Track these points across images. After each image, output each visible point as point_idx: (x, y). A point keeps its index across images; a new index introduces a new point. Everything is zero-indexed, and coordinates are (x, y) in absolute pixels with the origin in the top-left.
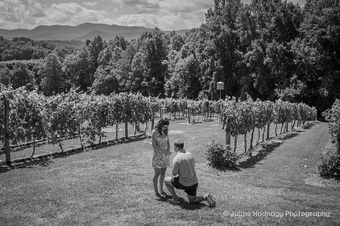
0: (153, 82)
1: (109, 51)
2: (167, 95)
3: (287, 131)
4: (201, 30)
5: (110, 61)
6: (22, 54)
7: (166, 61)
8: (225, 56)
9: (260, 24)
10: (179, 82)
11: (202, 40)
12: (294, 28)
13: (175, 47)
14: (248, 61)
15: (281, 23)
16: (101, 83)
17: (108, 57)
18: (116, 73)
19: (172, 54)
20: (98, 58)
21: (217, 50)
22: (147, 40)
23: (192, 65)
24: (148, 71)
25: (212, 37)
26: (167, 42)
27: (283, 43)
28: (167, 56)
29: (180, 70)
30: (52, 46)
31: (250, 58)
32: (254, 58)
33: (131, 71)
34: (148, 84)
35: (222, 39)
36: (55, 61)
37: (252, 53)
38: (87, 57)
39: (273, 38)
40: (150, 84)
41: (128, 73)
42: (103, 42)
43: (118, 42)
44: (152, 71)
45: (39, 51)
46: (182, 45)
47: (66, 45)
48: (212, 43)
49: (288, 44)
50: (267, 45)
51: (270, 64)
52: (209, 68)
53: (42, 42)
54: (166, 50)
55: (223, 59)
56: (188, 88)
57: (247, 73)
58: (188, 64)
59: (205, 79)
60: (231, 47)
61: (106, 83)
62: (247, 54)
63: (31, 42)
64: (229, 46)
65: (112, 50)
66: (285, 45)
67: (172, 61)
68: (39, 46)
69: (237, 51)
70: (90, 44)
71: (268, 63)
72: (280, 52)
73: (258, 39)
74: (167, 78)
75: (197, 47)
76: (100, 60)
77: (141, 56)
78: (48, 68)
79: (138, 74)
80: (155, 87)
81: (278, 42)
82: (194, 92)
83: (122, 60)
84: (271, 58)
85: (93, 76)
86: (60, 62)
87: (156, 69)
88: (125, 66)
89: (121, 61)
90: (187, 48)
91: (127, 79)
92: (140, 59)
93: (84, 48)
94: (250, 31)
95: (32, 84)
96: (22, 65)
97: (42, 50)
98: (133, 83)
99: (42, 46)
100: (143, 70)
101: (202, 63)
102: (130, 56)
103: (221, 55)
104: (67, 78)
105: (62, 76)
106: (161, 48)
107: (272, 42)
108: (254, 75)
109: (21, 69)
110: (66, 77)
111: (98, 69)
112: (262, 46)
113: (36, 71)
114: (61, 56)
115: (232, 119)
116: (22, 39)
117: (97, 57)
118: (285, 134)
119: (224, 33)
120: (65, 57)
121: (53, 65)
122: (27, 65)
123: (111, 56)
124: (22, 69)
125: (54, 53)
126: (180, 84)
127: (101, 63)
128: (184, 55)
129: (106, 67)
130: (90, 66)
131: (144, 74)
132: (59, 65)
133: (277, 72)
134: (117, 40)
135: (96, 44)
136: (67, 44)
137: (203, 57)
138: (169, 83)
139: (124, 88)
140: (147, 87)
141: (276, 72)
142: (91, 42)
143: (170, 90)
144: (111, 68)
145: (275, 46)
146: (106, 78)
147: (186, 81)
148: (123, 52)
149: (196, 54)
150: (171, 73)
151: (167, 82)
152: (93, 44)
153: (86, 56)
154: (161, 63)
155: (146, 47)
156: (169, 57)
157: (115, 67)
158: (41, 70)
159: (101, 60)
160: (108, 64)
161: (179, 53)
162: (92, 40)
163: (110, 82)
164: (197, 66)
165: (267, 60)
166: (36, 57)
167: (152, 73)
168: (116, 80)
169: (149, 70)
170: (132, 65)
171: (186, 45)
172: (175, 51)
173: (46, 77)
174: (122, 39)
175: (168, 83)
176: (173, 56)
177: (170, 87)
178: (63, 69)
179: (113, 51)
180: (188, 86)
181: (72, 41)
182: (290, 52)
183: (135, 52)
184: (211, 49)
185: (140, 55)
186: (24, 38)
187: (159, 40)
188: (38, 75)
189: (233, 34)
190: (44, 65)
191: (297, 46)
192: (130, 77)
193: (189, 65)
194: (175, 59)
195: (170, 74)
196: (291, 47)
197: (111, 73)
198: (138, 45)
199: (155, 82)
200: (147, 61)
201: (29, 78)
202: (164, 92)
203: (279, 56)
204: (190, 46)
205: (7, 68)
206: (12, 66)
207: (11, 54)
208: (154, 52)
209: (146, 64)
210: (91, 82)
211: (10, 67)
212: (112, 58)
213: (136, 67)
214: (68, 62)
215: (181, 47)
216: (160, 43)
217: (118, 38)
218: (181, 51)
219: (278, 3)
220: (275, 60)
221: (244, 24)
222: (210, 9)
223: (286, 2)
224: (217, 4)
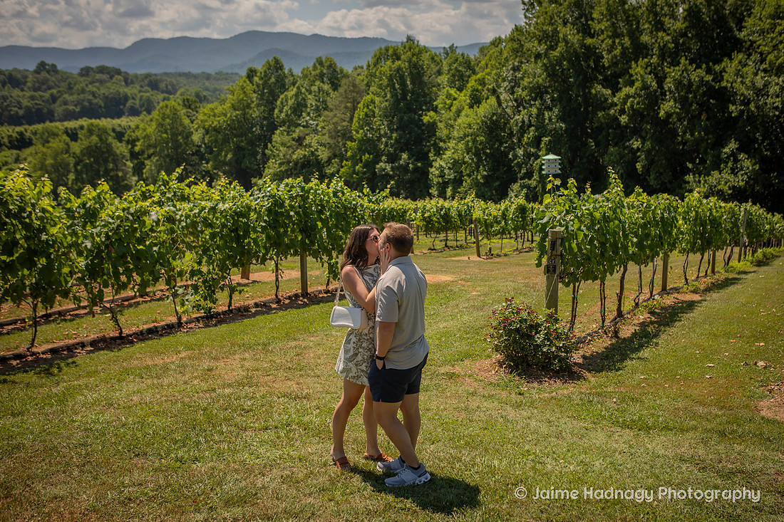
0: (402, 165)
1: (301, 93)
2: (436, 193)
3: (713, 271)
4: (512, 40)
5: (304, 118)
6: (103, 105)
7: (432, 113)
8: (570, 99)
9: (650, 23)
10: (464, 163)
12: (731, 30)
13: (453, 82)
14: (622, 112)
15: (699, 19)
16: (283, 168)
17: (299, 108)
18: (319, 145)
19: (447, 97)
20: (276, 111)
21: (550, 86)
22: (387, 66)
23: (493, 122)
24: (390, 138)
25: (538, 56)
26: (434, 70)
27: (704, 66)
28: (435, 103)
29: (466, 135)
30: (173, 85)
31: (628, 104)
32: (638, 103)
33: (352, 140)
34: (392, 169)
35: (562, 57)
36: (175, 116)
37: (632, 91)
38: (251, 108)
39: (682, 56)
40: (398, 168)
41: (346, 143)
42: (286, 72)
43: (322, 71)
44: (401, 138)
45: (141, 97)
46: (469, 77)
47: (204, 84)
48: (539, 71)
49: (717, 68)
50: (667, 73)
51: (674, 116)
52: (533, 128)
53: (148, 76)
54: (434, 88)
55: (565, 107)
56: (484, 177)
57: (622, 140)
58: (483, 122)
59: (524, 155)
60: (583, 79)
61: (295, 169)
62: (622, 94)
63: (122, 78)
64: (578, 76)
65: (307, 90)
66: (709, 71)
67: (446, 115)
68: (141, 86)
69: (598, 89)
70: (256, 79)
71: (669, 115)
72: (699, 87)
73: (646, 58)
74: (435, 155)
75: (504, 80)
76: (280, 114)
77: (375, 103)
78: (160, 136)
79: (369, 145)
80: (408, 177)
81: (694, 66)
82: (499, 185)
83: (331, 114)
84: (676, 104)
85: (264, 154)
87: (410, 133)
88: (339, 128)
89: (328, 116)
90: (482, 82)
91: (342, 157)
92: (374, 112)
93: (243, 88)
94: (626, 39)
95: (125, 173)
96: (99, 129)
97: (148, 94)
98: (357, 167)
99: (149, 85)
100: (381, 136)
101: (517, 117)
102: (349, 105)
103: (560, 99)
104: (205, 159)
105: (193, 154)
106: (422, 84)
107: (678, 64)
108: (636, 144)
109: (97, 139)
110: (202, 157)
111: (277, 137)
112: (656, 75)
113: (132, 142)
114: (190, 107)
116: (102, 70)
117: (274, 109)
118: (709, 280)
119: (566, 45)
120: (198, 110)
121: (171, 128)
122: (114, 130)
123: (306, 106)
124: (101, 139)
125: (175, 102)
126: (466, 167)
127: (283, 123)
128: (476, 100)
129: (294, 131)
130: (257, 130)
131: (383, 146)
132: (185, 128)
133: (692, 135)
134: (319, 67)
135: (270, 78)
136: (205, 81)
137: (520, 103)
138: (441, 166)
140: (390, 176)
141: (688, 136)
142: (258, 74)
143: (444, 182)
144: (307, 132)
145: (685, 74)
146: (295, 157)
147: (480, 160)
148: (333, 94)
149: (502, 97)
150: (445, 142)
151: (436, 164)
152: (262, 78)
153: (248, 106)
154: (422, 120)
155: (385, 81)
156: (440, 106)
157: (316, 131)
158: (144, 142)
159: (283, 115)
160: (300, 125)
161: (462, 94)
162: (260, 67)
163: (303, 166)
164: (505, 124)
165: (667, 107)
166: (134, 112)
167: (400, 143)
168: (318, 162)
169: (394, 135)
170: (355, 124)
171: (478, 76)
172: (452, 91)
173: (156, 158)
174: (332, 66)
175: (439, 166)
176: (448, 102)
177: (442, 176)
178: (196, 137)
179: (310, 93)
180: (485, 173)
181: (219, 73)
182: (720, 88)
183: (361, 94)
184: (537, 83)
185: (373, 102)
186: (107, 67)
187: (415, 65)
188: (138, 154)
189: (588, 48)
190: (151, 129)
191: (737, 73)
192: (349, 154)
193: (486, 123)
194: (454, 109)
195: (441, 144)
196: (722, 77)
197: (306, 145)
198: (367, 77)
199: (408, 164)
200: (388, 115)
201: (116, 159)
202: (429, 187)
203: (695, 97)
204: (489, 77)
205: (65, 137)
206: (77, 134)
207: (76, 106)
208: (404, 95)
209: (385, 123)
210: (260, 168)
211: (73, 136)
212: (308, 110)
213: (363, 129)
214: (206, 121)
215: (467, 82)
216: (419, 73)
217: (320, 63)
218: (467, 92)
220: (687, 106)
221: (613, 23)
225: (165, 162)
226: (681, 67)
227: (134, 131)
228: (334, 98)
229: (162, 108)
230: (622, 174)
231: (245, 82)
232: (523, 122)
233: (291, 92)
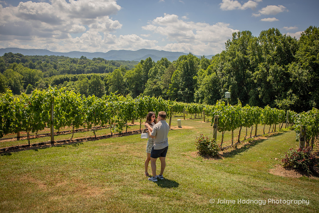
0: (186, 92)
1: (156, 68)
2: (196, 101)
3: (275, 131)
4: (222, 55)
5: (157, 76)
6: (98, 69)
7: (196, 76)
8: (239, 74)
9: (265, 51)
10: (205, 92)
11: (223, 62)
12: (291, 55)
13: (203, 67)
14: (255, 79)
15: (281, 51)
16: (150, 91)
17: (155, 73)
18: (161, 84)
20: (149, 73)
21: (233, 70)
22: (183, 61)
23: (214, 80)
24: (183, 83)
25: (229, 60)
26: (197, 63)
27: (282, 66)
28: (197, 73)
29: (206, 84)
31: (257, 76)
32: (260, 76)
33: (171, 83)
34: (183, 92)
35: (236, 61)
36: (119, 74)
37: (258, 72)
38: (141, 72)
39: (275, 62)
41: (169, 84)
42: (152, 62)
43: (163, 62)
44: (186, 84)
48: (230, 65)
49: (286, 66)
50: (270, 67)
52: (227, 82)
54: (197, 69)
55: (237, 76)
56: (210, 97)
57: (255, 87)
58: (211, 80)
59: (223, 91)
61: (153, 91)
62: (255, 73)
64: (242, 67)
66: (284, 67)
67: (200, 77)
69: (248, 71)
70: (143, 63)
71: (270, 81)
72: (280, 72)
73: (263, 62)
74: (196, 89)
75: (219, 67)
77: (178, 72)
78: (114, 79)
79: (176, 85)
80: (187, 95)
81: (279, 65)
83: (165, 75)
84: (272, 77)
85: (144, 86)
86: (122, 75)
87: (189, 82)
88: (167, 79)
89: (164, 76)
90: (212, 68)
91: (168, 89)
92: (178, 75)
93: (139, 66)
94: (257, 56)
95: (103, 90)
96: (97, 76)
98: (172, 92)
100: (180, 83)
101: (222, 79)
102: (170, 72)
103: (236, 74)
104: (127, 87)
105: (123, 85)
106: (193, 67)
108: (259, 89)
111: (148, 81)
112: (266, 68)
113: (106, 81)
114: (123, 71)
115: (219, 118)
119: (238, 57)
120: (125, 72)
121: (117, 77)
122: (101, 77)
123: (158, 73)
124: (97, 79)
125: (119, 69)
126: (205, 94)
127: (151, 77)
128: (210, 73)
130: (143, 79)
131: (180, 86)
132: (121, 77)
133: (277, 87)
135: (148, 63)
137: (223, 75)
139: (165, 95)
140: (182, 95)
141: (276, 87)
143: (198, 98)
144: (157, 80)
145: (276, 68)
146: (153, 88)
147: (210, 91)
148: (166, 69)
149: (217, 73)
150: (199, 85)
152: (145, 63)
153: (140, 72)
154: (193, 78)
155: (182, 66)
157: (160, 80)
158: (109, 81)
159: (151, 75)
160: (155, 78)
161: (205, 71)
162: (145, 60)
163: (156, 90)
164: (218, 81)
165: (269, 78)
166: (107, 72)
168: (160, 89)
169: (184, 82)
170: (172, 79)
171: (211, 66)
172: (202, 70)
173: (112, 86)
174: (166, 60)
175: (197, 93)
176: (201, 73)
177: (198, 96)
178: (124, 80)
179: (159, 68)
180: (211, 96)
181: (133, 61)
182: (287, 73)
183: (174, 69)
184: (229, 68)
187: (191, 61)
188: (107, 84)
189: (245, 58)
190: (112, 77)
191: (293, 68)
192: (170, 87)
195: (198, 86)
196: (288, 69)
197: (157, 84)
198: (177, 64)
199: (188, 91)
200: (182, 76)
201: (101, 86)
202: (194, 99)
203: (279, 75)
204: (214, 66)
205: (87, 78)
206: (90, 77)
207: (91, 69)
208: (187, 71)
209: (181, 79)
210: (143, 90)
211: (89, 78)
212: (158, 74)
213: (174, 80)
214: (128, 76)
215: (207, 67)
216: (192, 64)
217: (163, 60)
218: (207, 70)
219: (280, 36)
220: (276, 78)
221: (253, 51)
222: (229, 40)
223: (285, 35)
224: (234, 37)
225: (115, 87)
226: (275, 65)
227: (106, 78)
228: (166, 70)
229: (115, 71)
230: (254, 98)
231: (140, 64)
232: (224, 80)
233: (154, 68)
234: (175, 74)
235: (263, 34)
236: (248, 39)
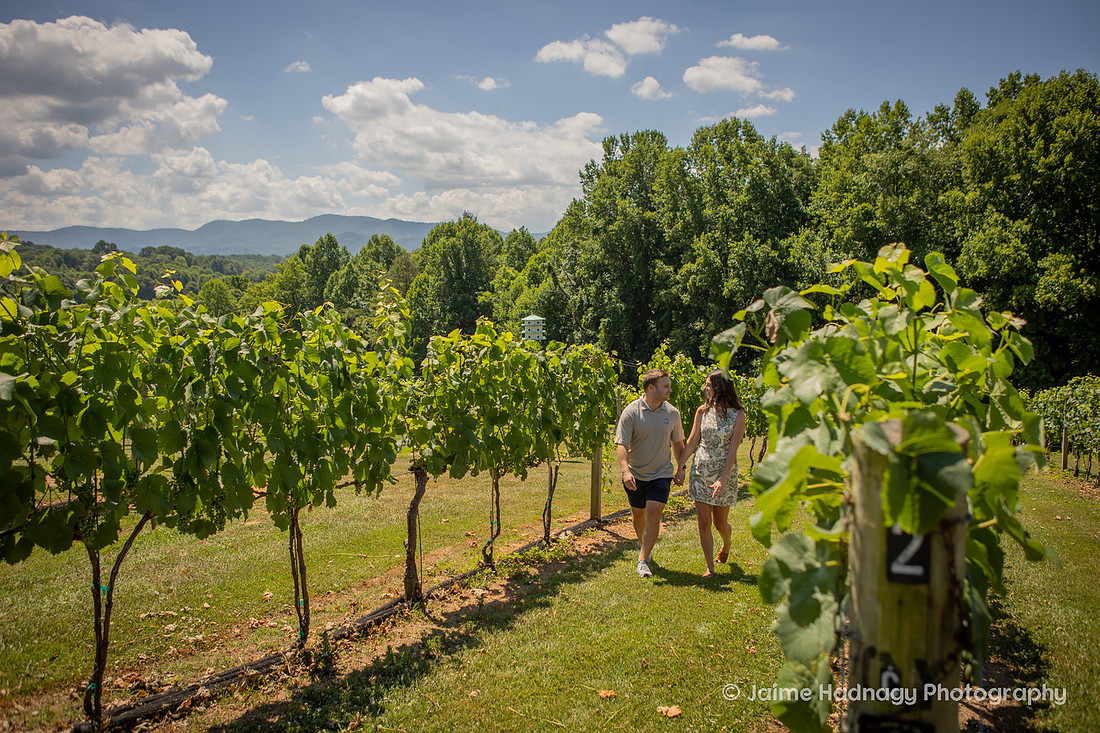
1: (353, 272)
4: (570, 214)
5: (354, 298)
7: (488, 293)
8: (630, 278)
11: (575, 240)
12: (796, 204)
14: (685, 290)
15: (763, 192)
17: (350, 287)
19: (504, 276)
20: (326, 291)
21: (609, 264)
22: (442, 244)
23: (551, 302)
24: (444, 319)
25: (596, 232)
26: (493, 249)
27: (769, 241)
28: (491, 283)
31: (690, 281)
32: (701, 280)
35: (619, 233)
36: (220, 297)
37: (694, 267)
38: (300, 288)
39: (746, 230)
42: (340, 251)
43: (377, 250)
44: (455, 319)
48: (596, 246)
49: (783, 243)
50: (731, 248)
51: (738, 293)
52: (591, 308)
53: (213, 257)
54: (492, 268)
55: (625, 286)
57: (685, 321)
58: (540, 301)
59: (582, 338)
60: (643, 256)
62: (683, 271)
64: (639, 252)
65: (357, 269)
66: (775, 247)
67: (503, 294)
69: (659, 265)
70: (308, 257)
71: (733, 293)
72: (764, 264)
73: (709, 232)
75: (564, 258)
76: (330, 294)
77: (428, 282)
79: (422, 327)
81: (759, 240)
84: (740, 281)
86: (234, 301)
87: (464, 314)
92: (426, 291)
94: (688, 213)
99: (212, 267)
100: (434, 317)
101: (575, 297)
103: (620, 278)
106: (479, 263)
107: (742, 238)
108: (699, 325)
112: (720, 251)
114: (239, 285)
117: (324, 287)
123: (358, 286)
128: (535, 280)
134: (374, 245)
135: (323, 256)
137: (578, 282)
142: (310, 252)
144: (356, 313)
145: (749, 249)
149: (559, 277)
152: (314, 256)
153: (298, 286)
154: (477, 300)
155: (439, 259)
156: (496, 286)
157: (367, 312)
159: (333, 295)
160: (350, 305)
161: (521, 274)
162: (312, 245)
164: (564, 304)
165: (731, 285)
169: (448, 316)
172: (510, 270)
174: (388, 245)
176: (505, 281)
179: (361, 271)
182: (787, 264)
183: (414, 272)
184: (595, 259)
185: (426, 281)
186: (170, 247)
187: (472, 242)
189: (648, 222)
191: (805, 249)
193: (543, 304)
196: (789, 252)
198: (422, 256)
200: (440, 295)
203: (760, 275)
204: (550, 256)
208: (459, 273)
209: (438, 303)
212: (360, 290)
213: (415, 309)
214: (251, 301)
215: (528, 261)
216: (474, 251)
217: (376, 241)
218: (526, 271)
219: (756, 145)
220: (753, 284)
221: (673, 196)
222: (593, 162)
223: (774, 141)
224: (609, 150)
232: (582, 302)
233: (344, 270)
234: (417, 289)
235: (702, 138)
236: (655, 156)
